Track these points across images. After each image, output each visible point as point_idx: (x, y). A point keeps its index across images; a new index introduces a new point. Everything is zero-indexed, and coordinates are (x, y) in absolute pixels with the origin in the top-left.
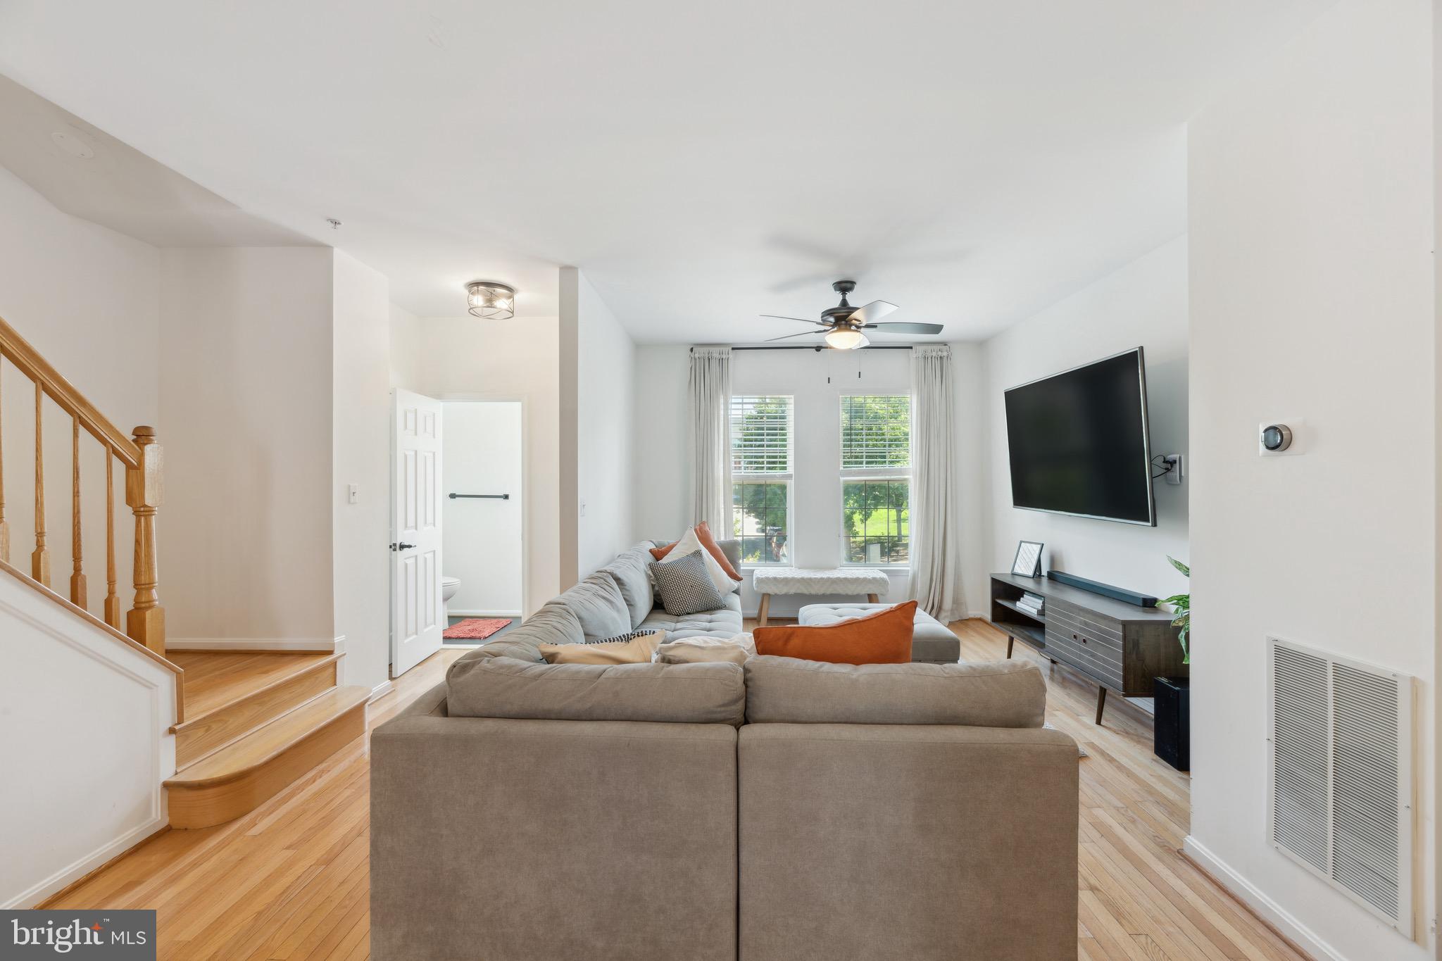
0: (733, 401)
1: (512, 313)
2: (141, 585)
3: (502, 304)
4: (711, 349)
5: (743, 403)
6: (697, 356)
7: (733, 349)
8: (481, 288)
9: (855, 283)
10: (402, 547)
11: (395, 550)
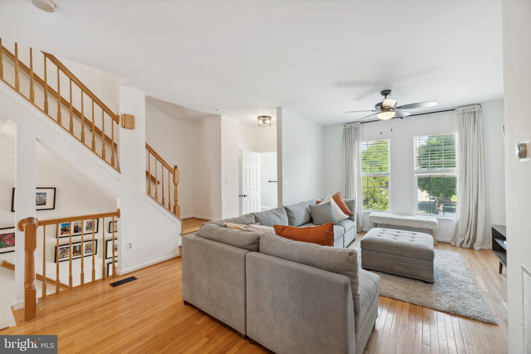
0: (362, 144)
1: (270, 124)
2: (176, 201)
3: (268, 122)
4: (352, 124)
5: (368, 145)
6: (346, 128)
7: (361, 123)
8: (261, 118)
9: (391, 91)
10: (245, 196)
11: (243, 197)
